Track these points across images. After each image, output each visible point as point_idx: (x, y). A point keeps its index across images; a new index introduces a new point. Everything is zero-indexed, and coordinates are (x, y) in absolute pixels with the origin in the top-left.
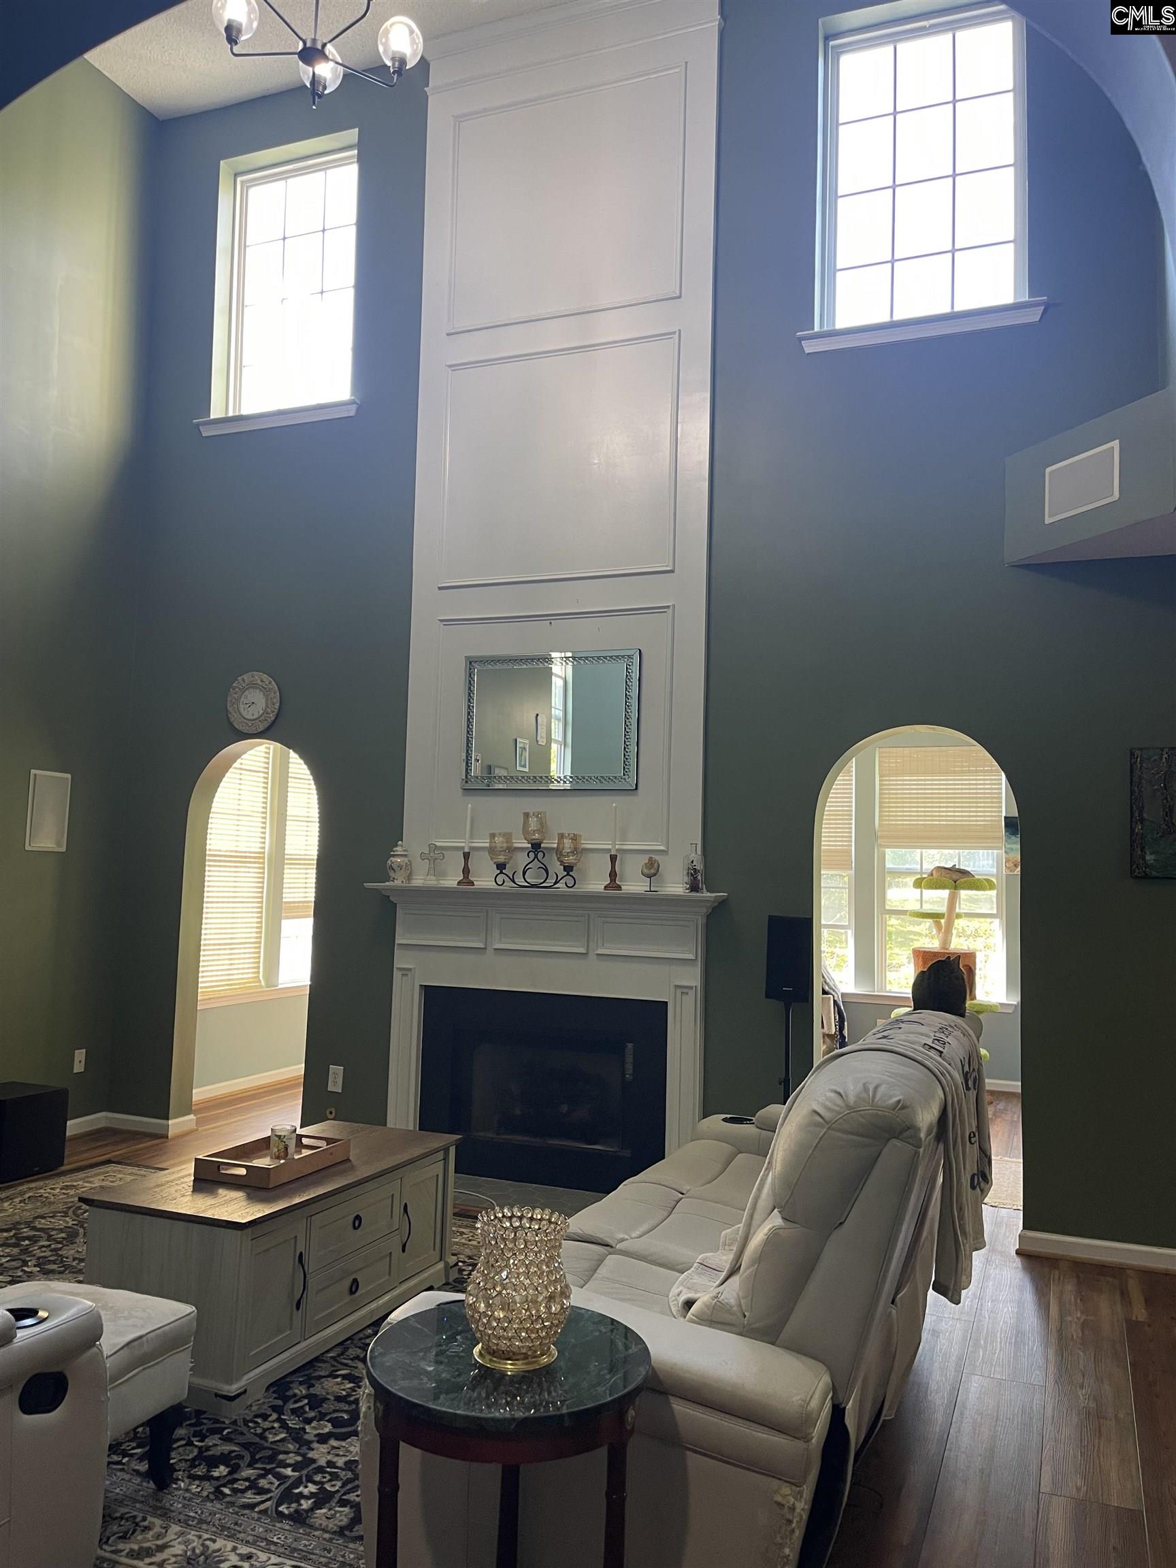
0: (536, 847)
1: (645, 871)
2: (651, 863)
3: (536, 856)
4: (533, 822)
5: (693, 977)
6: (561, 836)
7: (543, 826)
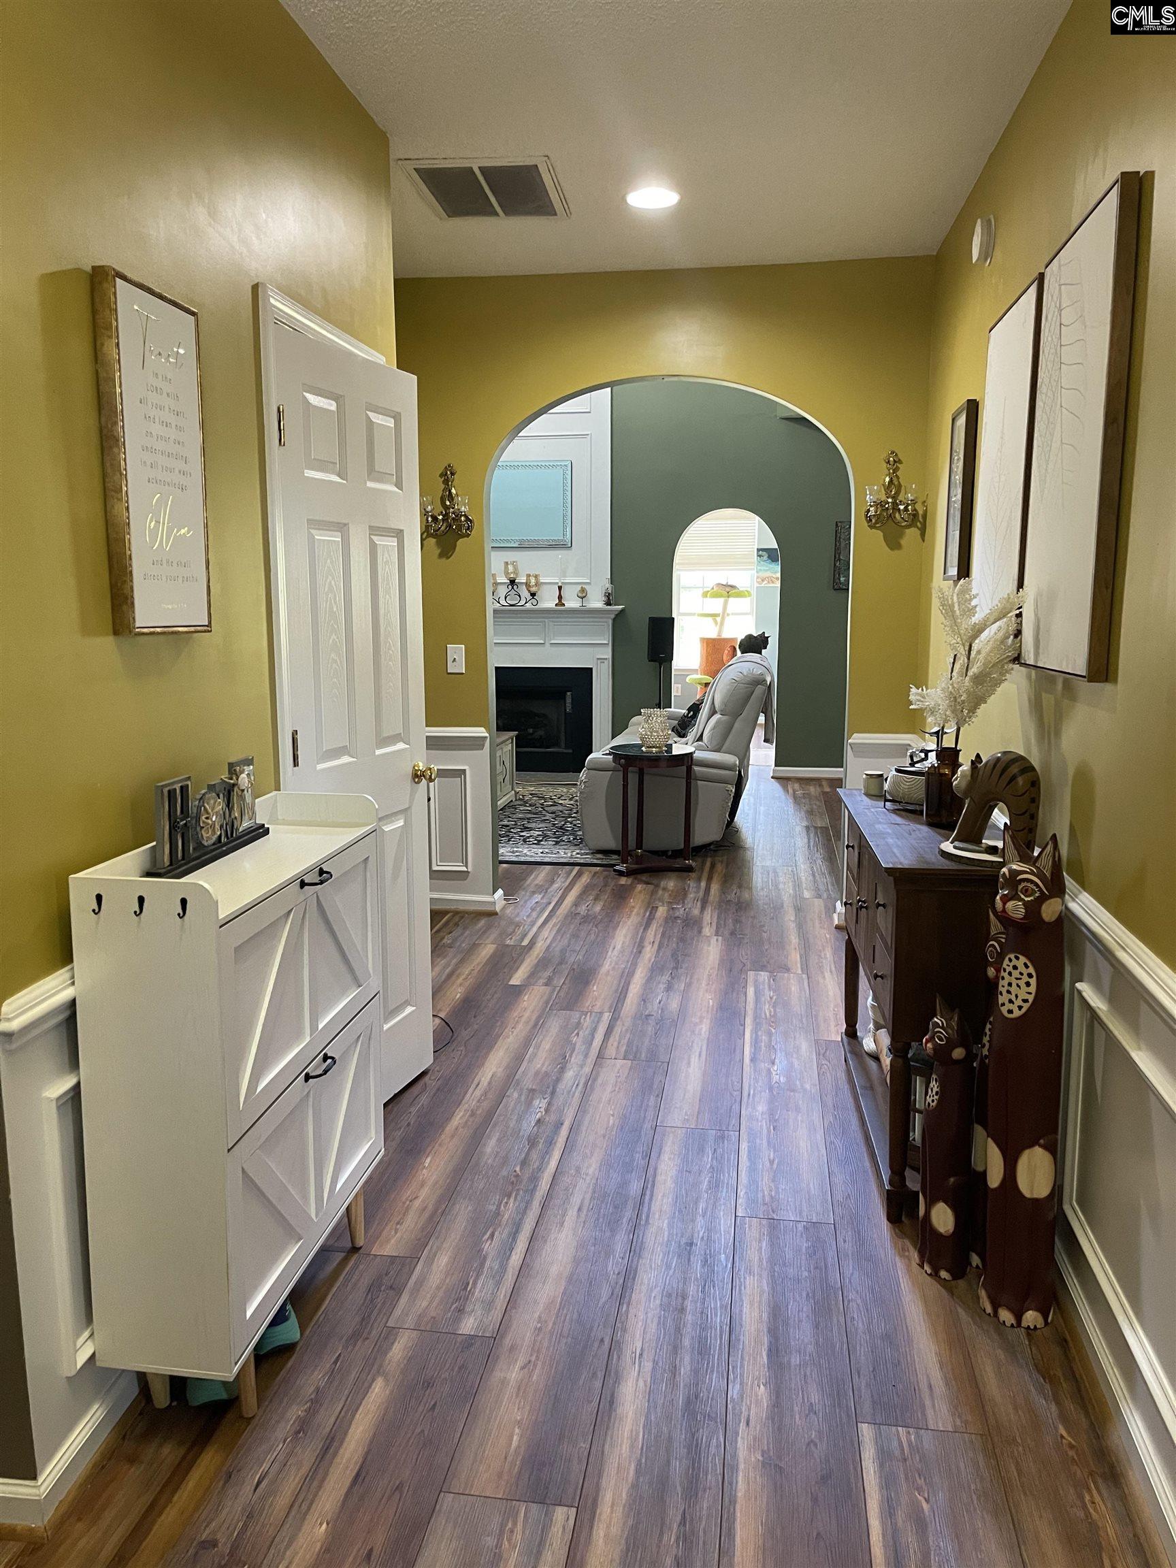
0: (512, 582)
1: (580, 595)
2: (583, 590)
3: (513, 588)
4: (511, 568)
5: (607, 653)
6: (528, 576)
7: (516, 572)
